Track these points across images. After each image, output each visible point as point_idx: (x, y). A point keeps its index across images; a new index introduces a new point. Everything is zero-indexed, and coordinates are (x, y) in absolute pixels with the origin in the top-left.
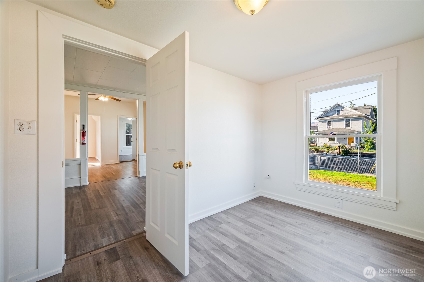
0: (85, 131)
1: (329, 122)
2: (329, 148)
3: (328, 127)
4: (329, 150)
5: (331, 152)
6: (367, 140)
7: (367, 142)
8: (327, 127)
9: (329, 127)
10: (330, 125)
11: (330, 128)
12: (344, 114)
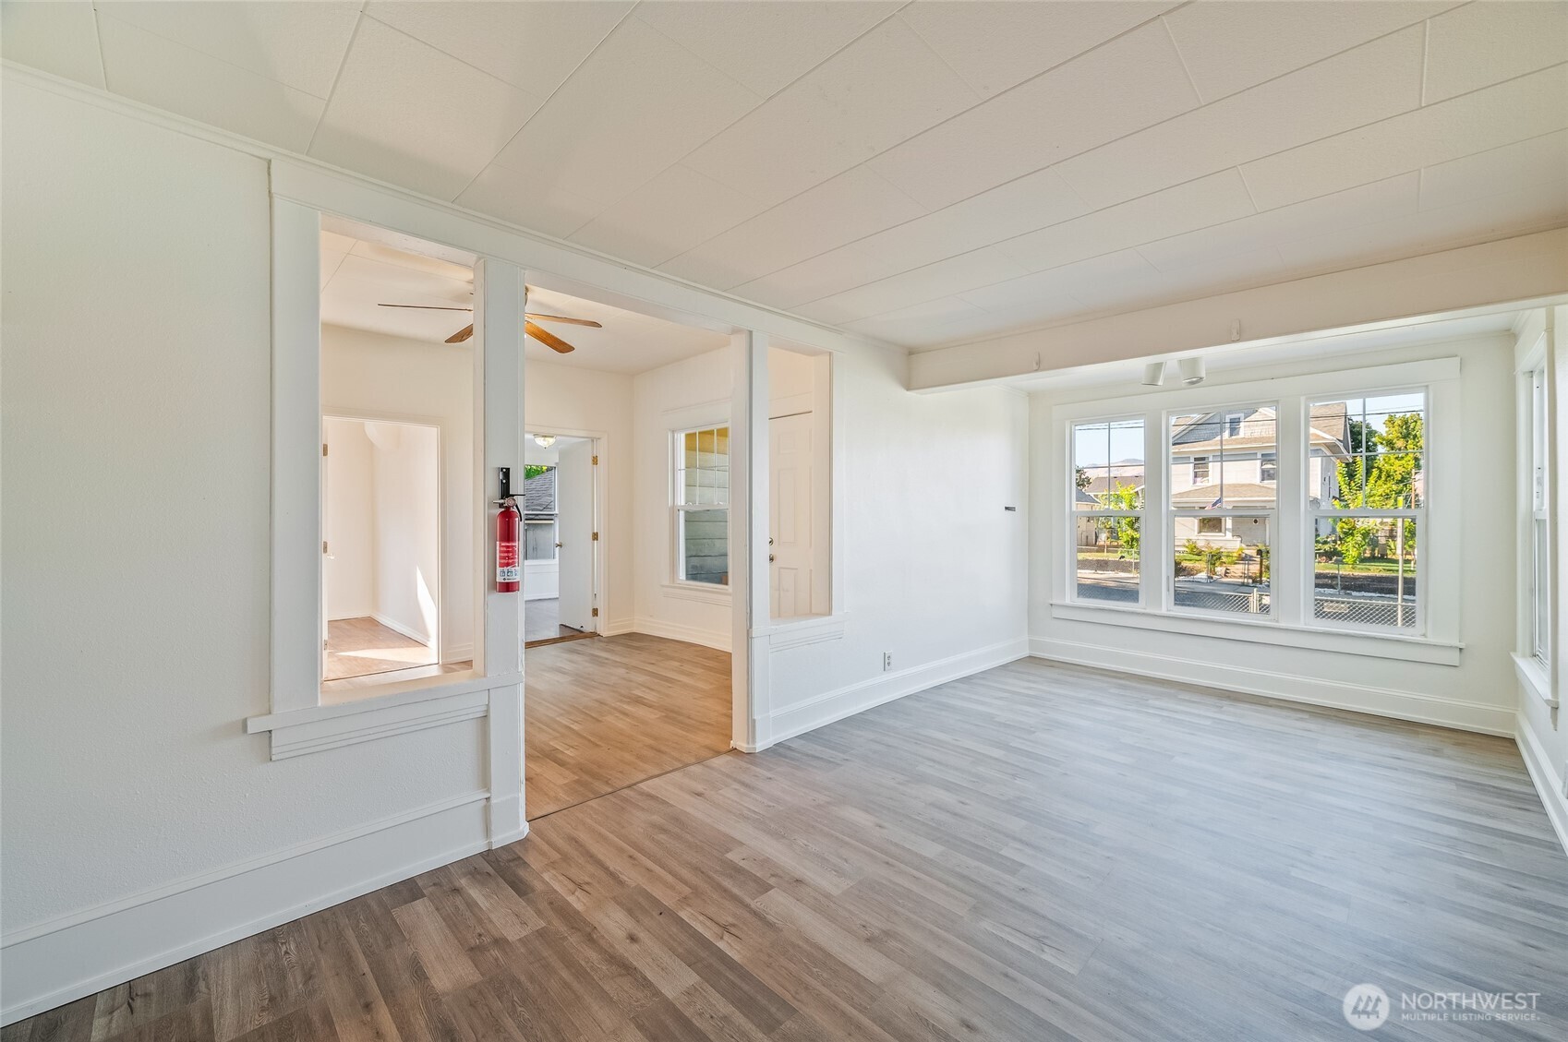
0: (515, 510)
1: (1200, 461)
2: (1215, 558)
3: (1195, 482)
4: (1214, 564)
5: (1224, 572)
6: (1349, 529)
7: (1352, 534)
8: (1192, 482)
9: (1198, 479)
10: (1205, 474)
11: (1206, 484)
12: (1256, 435)
